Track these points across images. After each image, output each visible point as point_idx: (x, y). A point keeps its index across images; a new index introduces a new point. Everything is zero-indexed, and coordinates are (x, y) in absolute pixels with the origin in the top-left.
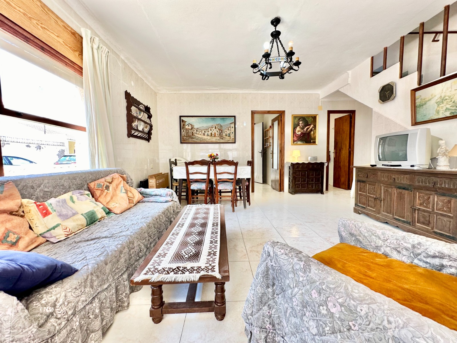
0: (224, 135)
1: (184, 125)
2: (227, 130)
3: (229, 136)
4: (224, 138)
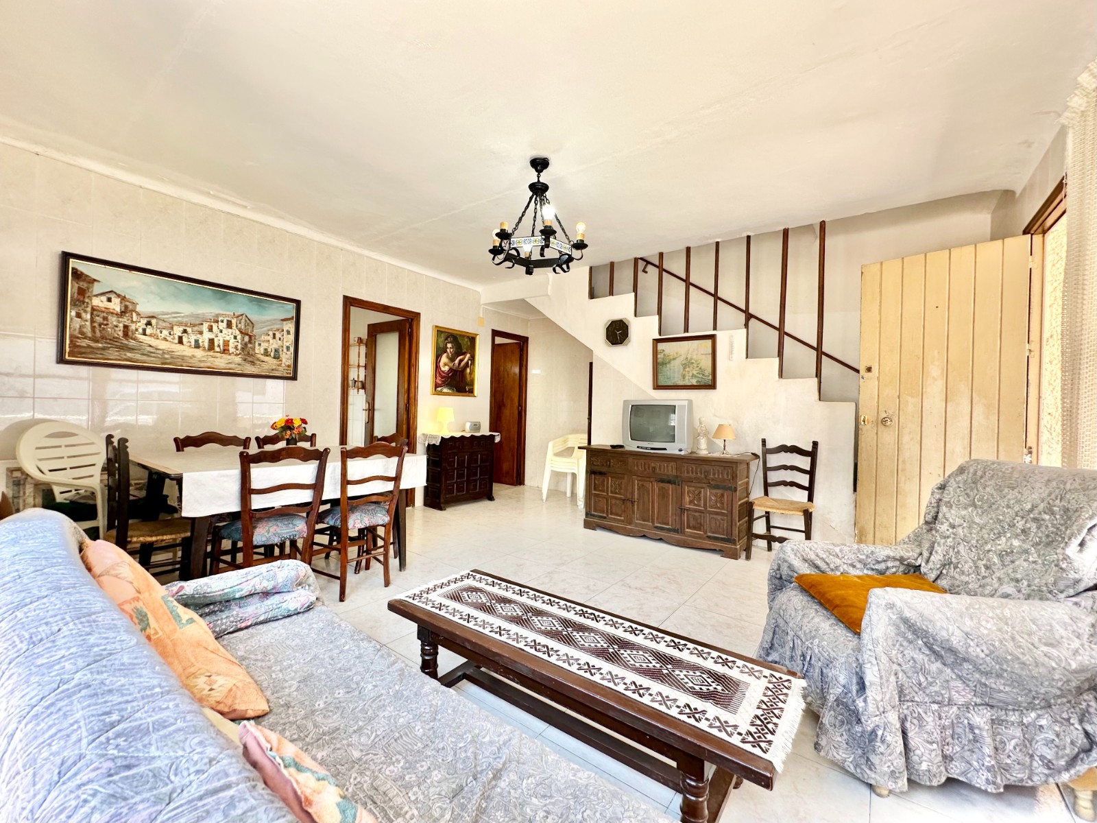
0: (259, 350)
1: (82, 292)
2: (270, 338)
3: (277, 357)
4: (258, 360)
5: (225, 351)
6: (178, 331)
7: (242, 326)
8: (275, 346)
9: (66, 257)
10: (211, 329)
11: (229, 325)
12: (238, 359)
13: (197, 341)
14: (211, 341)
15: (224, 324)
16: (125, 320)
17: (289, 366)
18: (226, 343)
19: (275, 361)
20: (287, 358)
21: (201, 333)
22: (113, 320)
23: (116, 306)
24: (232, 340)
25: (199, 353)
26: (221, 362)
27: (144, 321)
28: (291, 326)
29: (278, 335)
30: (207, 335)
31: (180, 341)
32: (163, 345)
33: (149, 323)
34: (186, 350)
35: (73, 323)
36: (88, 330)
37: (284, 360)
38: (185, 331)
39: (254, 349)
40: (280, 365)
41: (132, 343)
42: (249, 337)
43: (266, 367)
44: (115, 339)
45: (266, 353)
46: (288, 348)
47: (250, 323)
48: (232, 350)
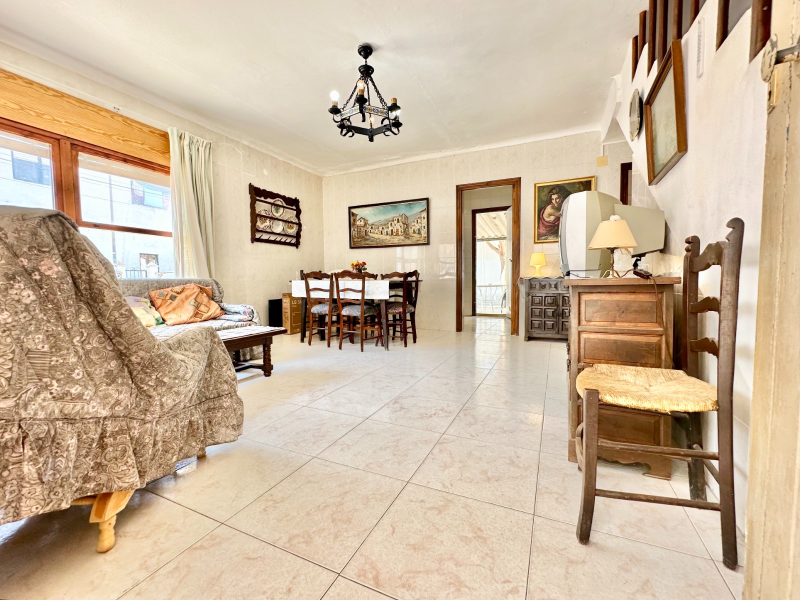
0: (411, 231)
1: (354, 220)
2: (415, 223)
3: (419, 233)
4: (411, 236)
5: (397, 234)
6: (380, 229)
7: (403, 220)
8: (418, 227)
9: (350, 208)
10: (391, 225)
11: (398, 222)
12: (402, 238)
13: (387, 232)
14: (392, 230)
15: (396, 221)
16: (365, 228)
17: (425, 237)
18: (397, 230)
19: (419, 236)
20: (424, 233)
21: (388, 228)
22: (362, 229)
23: (362, 223)
24: (400, 228)
25: (388, 237)
26: (396, 240)
27: (370, 227)
28: (425, 214)
29: (419, 221)
30: (390, 228)
31: (382, 234)
32: (376, 236)
33: (372, 228)
34: (383, 237)
35: (353, 233)
36: (356, 235)
37: (423, 234)
38: (383, 228)
39: (409, 231)
40: (421, 238)
41: (368, 237)
42: (406, 225)
43: (414, 239)
44: (363, 237)
45: (414, 232)
46: (424, 227)
47: (407, 217)
48: (400, 233)
